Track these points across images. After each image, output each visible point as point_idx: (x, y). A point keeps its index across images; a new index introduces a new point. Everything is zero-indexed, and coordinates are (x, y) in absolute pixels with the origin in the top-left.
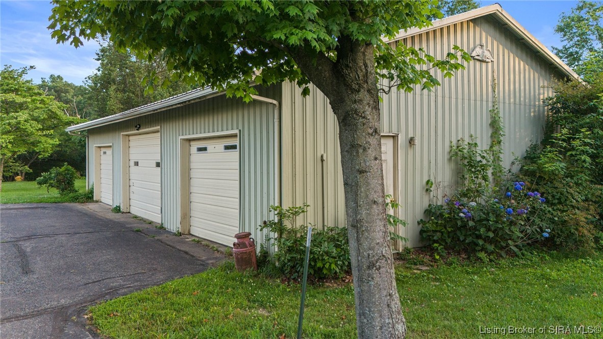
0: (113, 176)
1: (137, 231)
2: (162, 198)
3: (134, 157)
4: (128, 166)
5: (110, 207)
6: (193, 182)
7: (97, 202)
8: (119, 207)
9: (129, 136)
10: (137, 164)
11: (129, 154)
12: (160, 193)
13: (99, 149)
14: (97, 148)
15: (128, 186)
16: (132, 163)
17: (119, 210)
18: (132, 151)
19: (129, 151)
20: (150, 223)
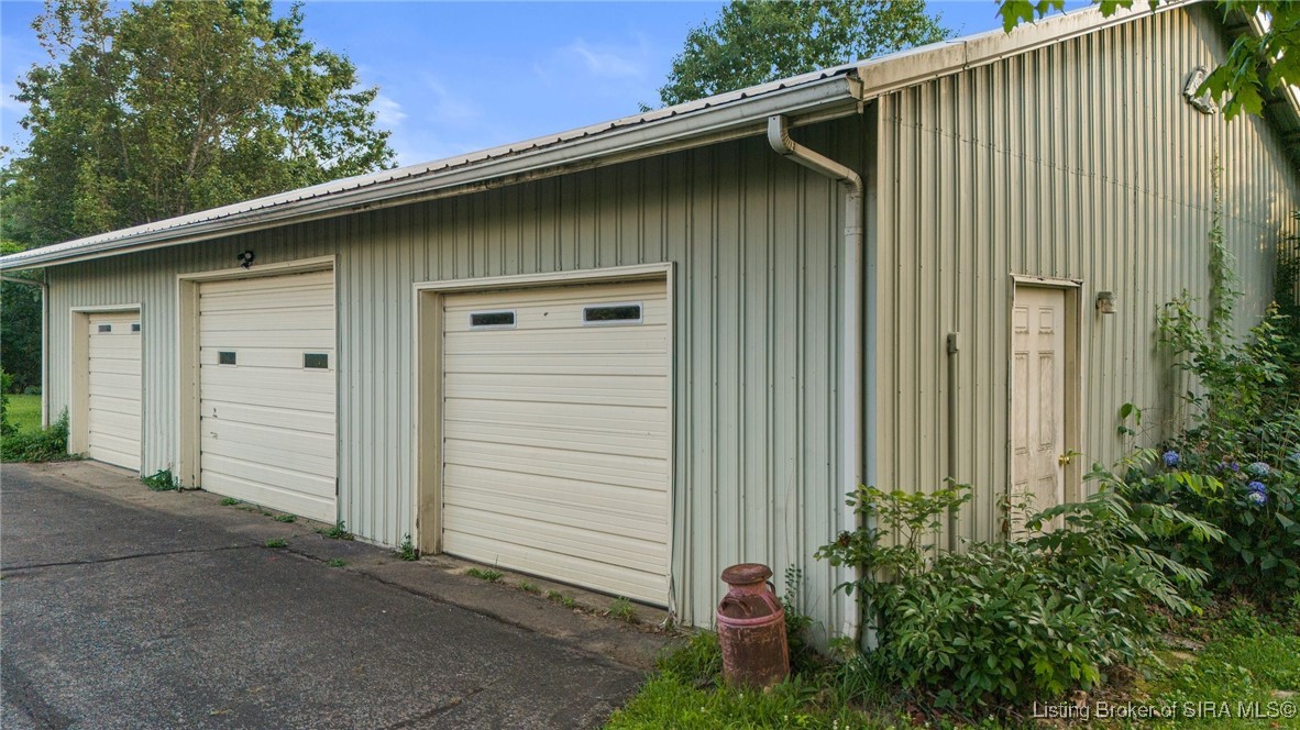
0: (144, 389)
1: (272, 546)
2: (338, 454)
3: (214, 343)
4: (196, 364)
5: (133, 474)
6: (452, 409)
7: (78, 458)
8: (168, 475)
9: (199, 283)
10: (228, 358)
11: (199, 332)
12: (334, 439)
13: (84, 320)
14: (79, 316)
15: (195, 418)
16: (210, 357)
17: (169, 481)
18: (208, 322)
19: (199, 323)
20: (291, 521)
